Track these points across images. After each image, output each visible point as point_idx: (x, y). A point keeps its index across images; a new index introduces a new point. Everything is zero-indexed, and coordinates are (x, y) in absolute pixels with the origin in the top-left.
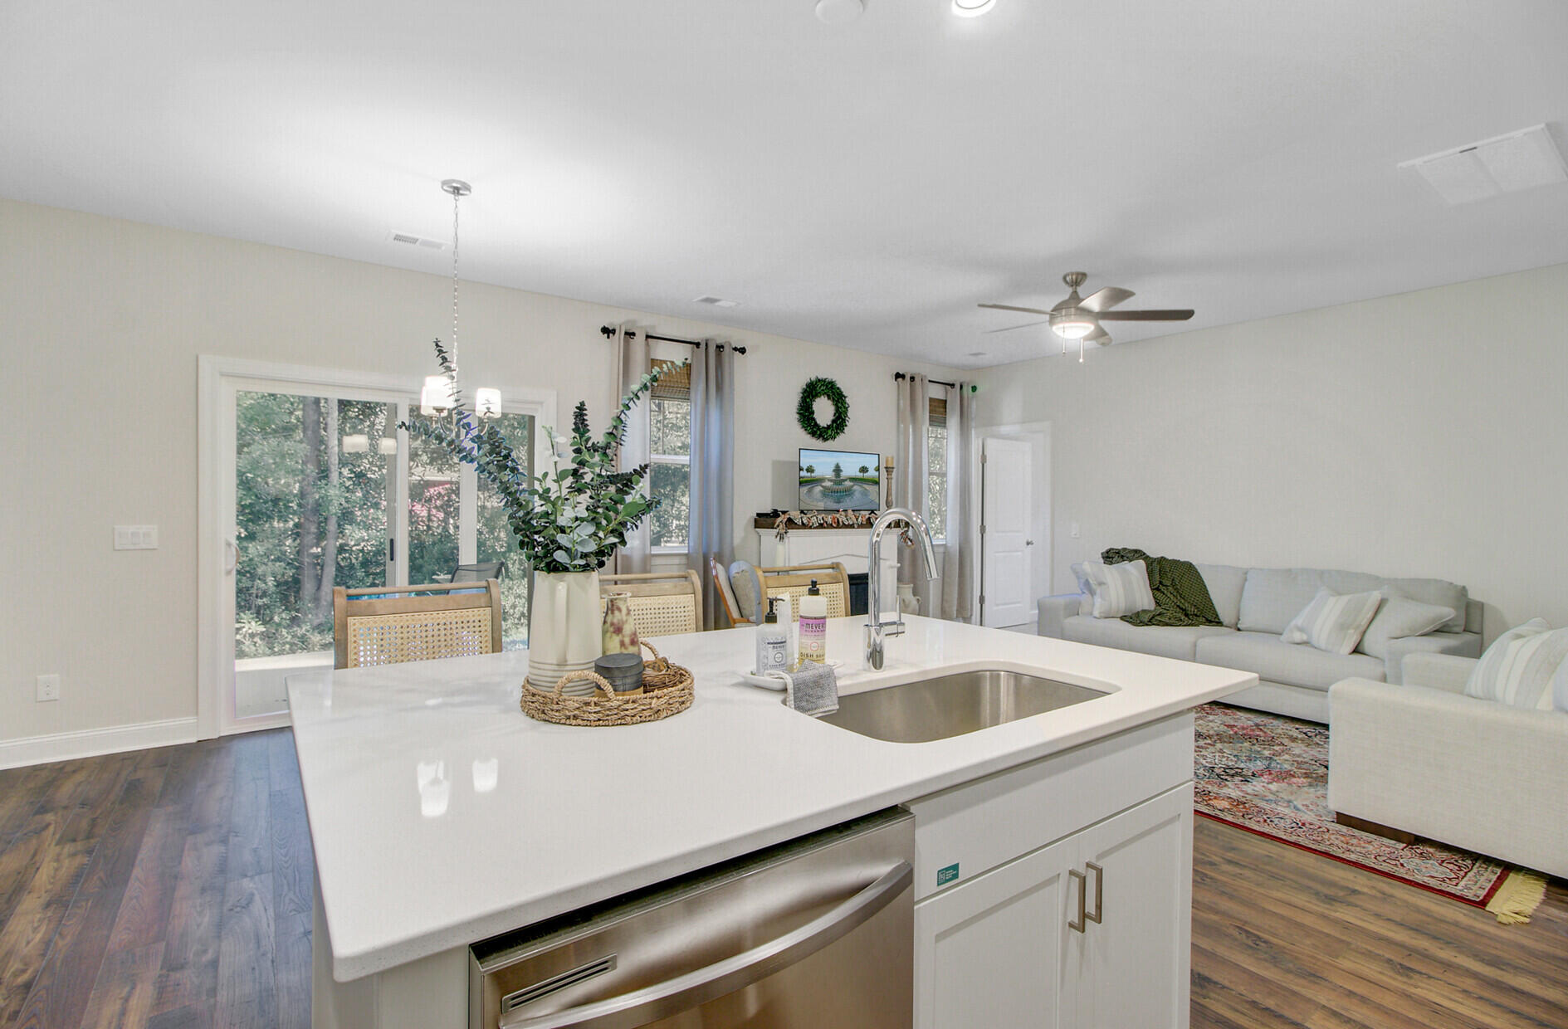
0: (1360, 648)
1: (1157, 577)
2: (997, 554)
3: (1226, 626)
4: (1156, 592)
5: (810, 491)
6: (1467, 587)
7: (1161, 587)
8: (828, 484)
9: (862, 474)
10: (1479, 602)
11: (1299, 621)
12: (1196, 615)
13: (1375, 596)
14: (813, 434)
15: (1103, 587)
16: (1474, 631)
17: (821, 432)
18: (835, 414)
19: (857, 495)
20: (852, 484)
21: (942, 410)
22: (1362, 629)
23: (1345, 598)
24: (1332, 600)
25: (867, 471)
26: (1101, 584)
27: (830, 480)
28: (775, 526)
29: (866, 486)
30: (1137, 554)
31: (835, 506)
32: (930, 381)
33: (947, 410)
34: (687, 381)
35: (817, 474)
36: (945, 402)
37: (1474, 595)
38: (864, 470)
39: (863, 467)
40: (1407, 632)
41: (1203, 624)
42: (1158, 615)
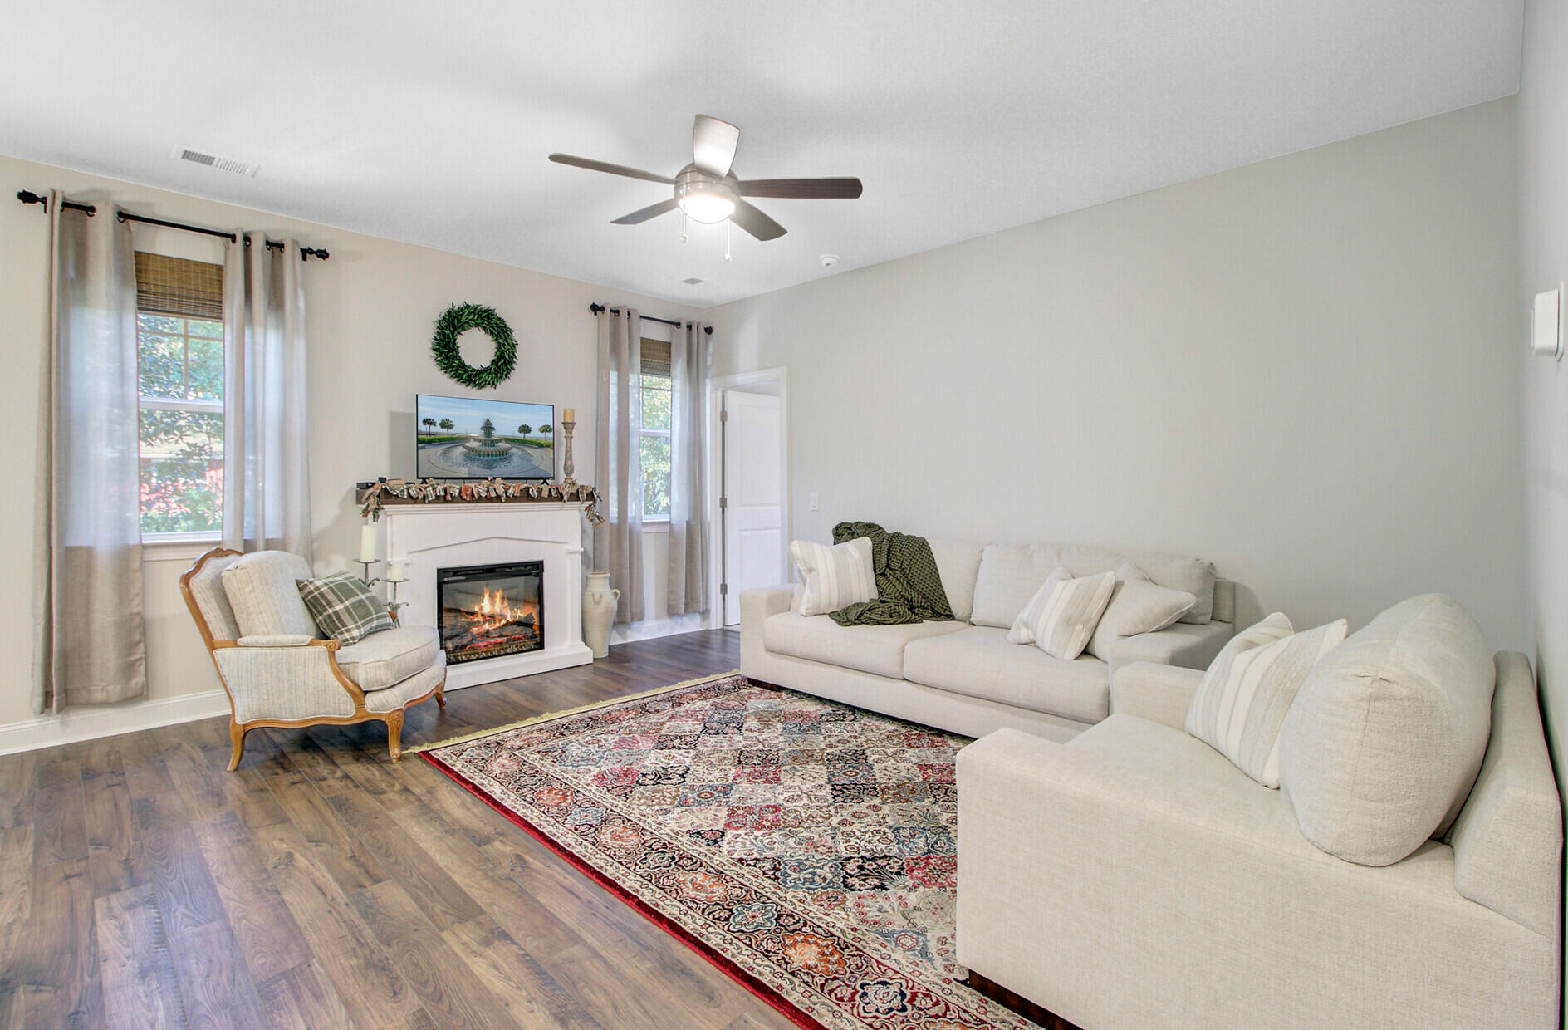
0: (1090, 650)
1: (884, 560)
2: (742, 533)
3: (959, 620)
4: (880, 578)
5: (446, 452)
6: (1215, 564)
7: (888, 572)
8: (473, 444)
9: (522, 435)
10: (1230, 582)
11: (1024, 615)
12: (923, 608)
13: (1109, 579)
14: (459, 378)
15: (813, 573)
16: (1225, 620)
17: (469, 376)
18: (496, 353)
19: (516, 460)
20: (508, 446)
21: (664, 354)
22: (1093, 623)
23: (1074, 583)
24: (1061, 584)
25: (530, 431)
26: (810, 570)
27: (476, 439)
28: (363, 500)
29: (529, 450)
30: (870, 529)
31: (482, 472)
32: (641, 317)
33: (672, 356)
34: (216, 291)
35: (457, 430)
36: (669, 345)
37: (1227, 574)
38: (525, 429)
39: (524, 426)
40: (1141, 628)
41: (929, 618)
42: (869, 610)
